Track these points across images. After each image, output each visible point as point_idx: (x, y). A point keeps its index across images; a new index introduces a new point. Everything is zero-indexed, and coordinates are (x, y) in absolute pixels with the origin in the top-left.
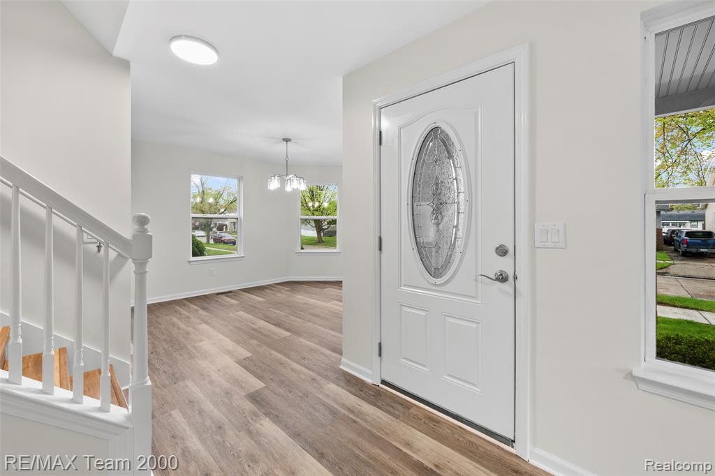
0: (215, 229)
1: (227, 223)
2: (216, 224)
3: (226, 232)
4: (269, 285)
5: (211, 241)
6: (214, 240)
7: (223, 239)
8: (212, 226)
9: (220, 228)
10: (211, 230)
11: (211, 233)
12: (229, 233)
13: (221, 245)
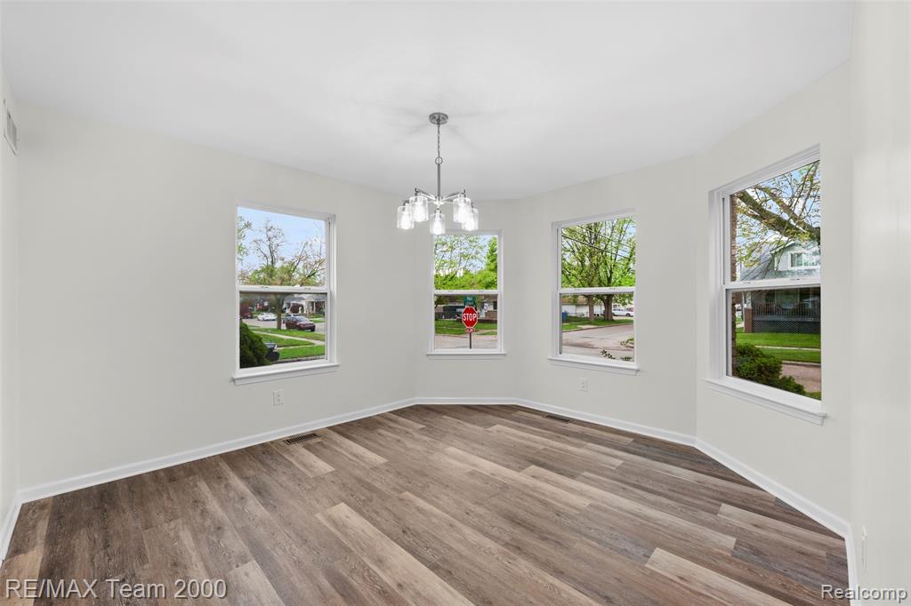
0: (288, 311)
1: (303, 303)
2: (289, 304)
3: (303, 315)
4: (382, 416)
5: (284, 327)
6: (287, 325)
7: (298, 324)
8: (284, 306)
9: (295, 309)
10: (283, 311)
11: (283, 316)
12: (305, 315)
13: (295, 332)
